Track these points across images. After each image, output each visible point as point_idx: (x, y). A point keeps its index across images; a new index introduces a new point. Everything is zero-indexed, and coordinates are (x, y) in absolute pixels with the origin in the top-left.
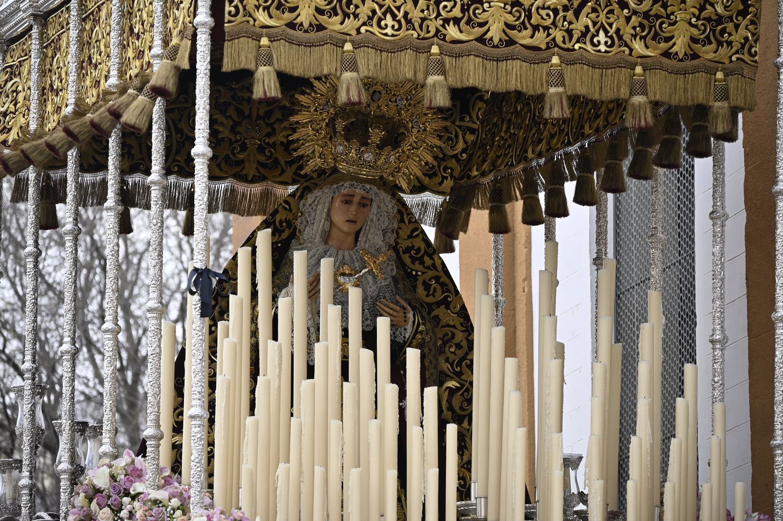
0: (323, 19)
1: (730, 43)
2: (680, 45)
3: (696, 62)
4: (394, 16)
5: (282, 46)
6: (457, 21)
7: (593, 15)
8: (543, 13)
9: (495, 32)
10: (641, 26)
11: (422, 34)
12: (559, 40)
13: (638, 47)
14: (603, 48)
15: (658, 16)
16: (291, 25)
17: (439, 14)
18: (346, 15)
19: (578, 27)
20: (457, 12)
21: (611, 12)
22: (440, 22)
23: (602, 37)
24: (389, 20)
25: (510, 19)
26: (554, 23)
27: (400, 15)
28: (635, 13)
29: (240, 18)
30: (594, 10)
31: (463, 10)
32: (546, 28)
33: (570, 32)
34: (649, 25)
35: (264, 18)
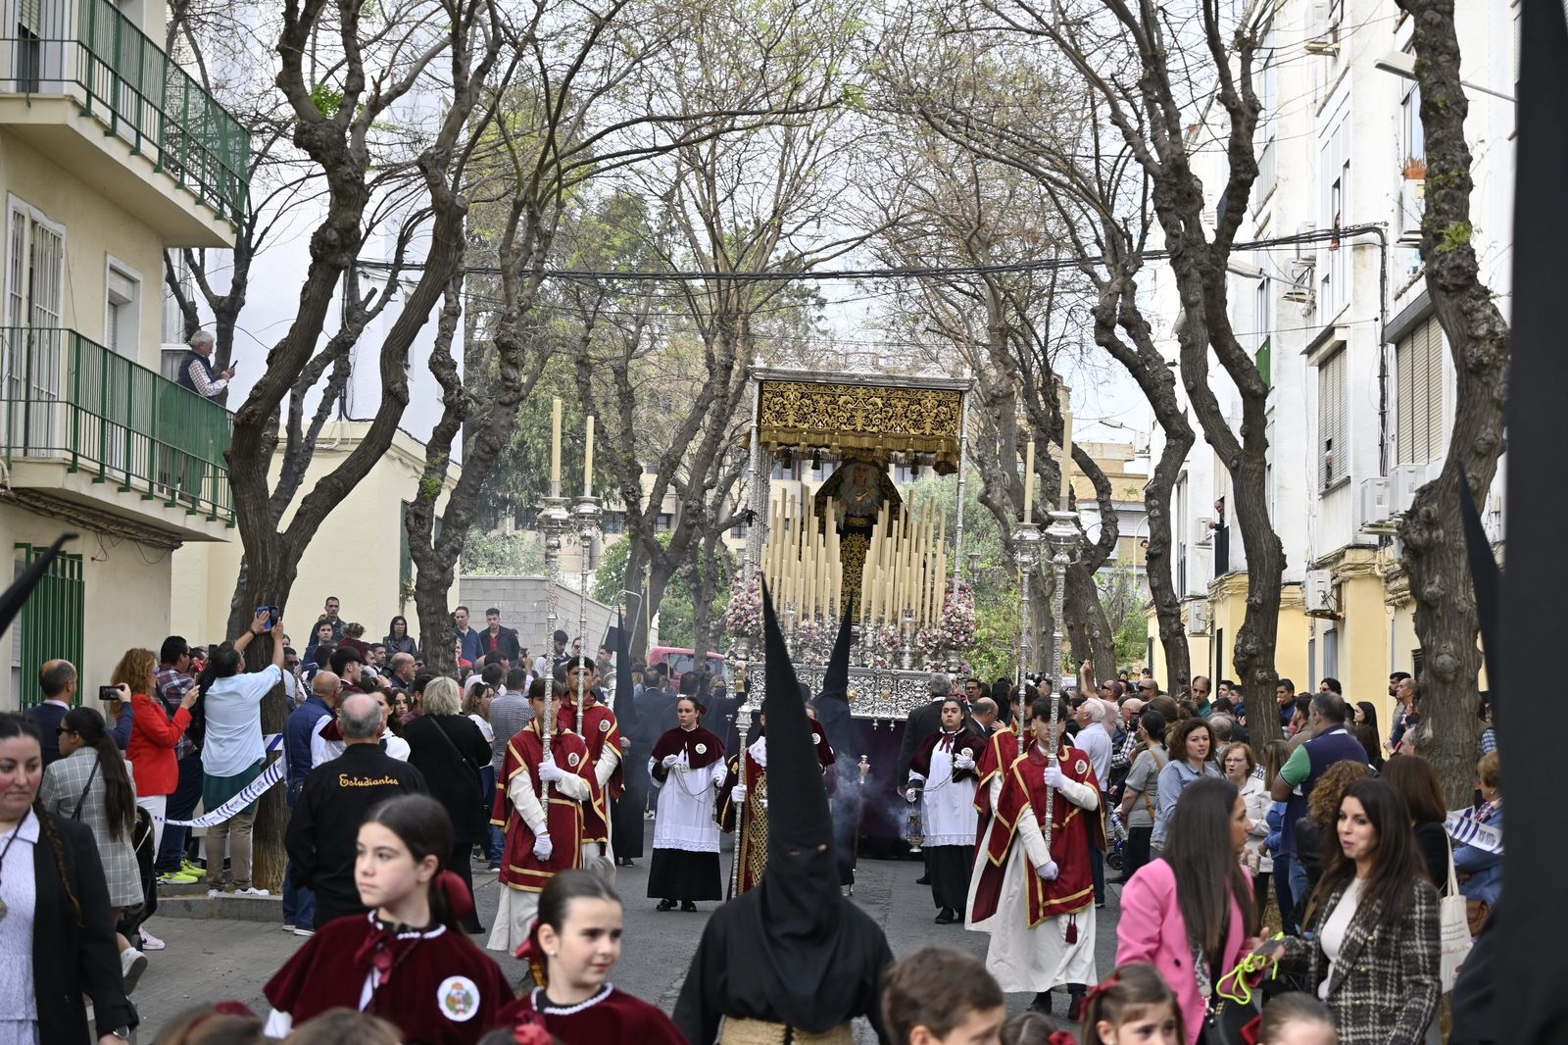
2: (928, 431)
5: (781, 434)
6: (845, 423)
8: (877, 420)
9: (859, 427)
11: (833, 428)
12: (882, 429)
16: (785, 426)
17: (838, 421)
18: (805, 422)
19: (890, 425)
22: (838, 424)
24: (820, 423)
25: (864, 422)
26: (881, 424)
27: (824, 422)
29: (767, 424)
31: (847, 420)
34: (916, 424)
35: (775, 423)
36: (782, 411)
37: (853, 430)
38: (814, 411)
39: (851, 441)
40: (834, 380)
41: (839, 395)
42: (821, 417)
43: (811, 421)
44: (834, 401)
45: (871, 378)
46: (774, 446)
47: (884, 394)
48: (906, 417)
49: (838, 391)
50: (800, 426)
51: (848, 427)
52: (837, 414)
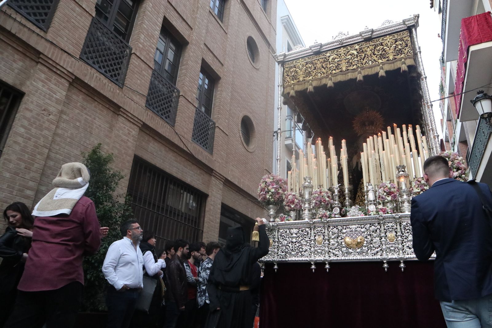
0: (305, 78)
1: (404, 53)
2: (391, 58)
3: (396, 60)
4: (320, 73)
5: (296, 86)
6: (335, 70)
7: (367, 59)
8: (355, 62)
9: (344, 69)
10: (380, 57)
11: (327, 74)
12: (360, 66)
13: (380, 61)
14: (370, 64)
15: (384, 54)
16: (298, 82)
17: (330, 70)
18: (310, 76)
19: (364, 62)
20: (335, 68)
21: (372, 57)
22: (331, 71)
23: (370, 62)
24: (319, 74)
25: (347, 65)
26: (358, 63)
27: (321, 73)
28: (378, 55)
29: (287, 84)
30: (367, 58)
31: (336, 67)
32: (356, 65)
33: (362, 64)
34: (382, 56)
35: (292, 82)
36: (295, 74)
37: (341, 71)
38: (315, 69)
39: (340, 78)
40: (324, 49)
41: (329, 57)
42: (319, 71)
43: (314, 74)
44: (326, 60)
45: (346, 39)
46: (292, 93)
47: (357, 47)
48: (374, 54)
49: (328, 55)
50: (308, 79)
51: (337, 71)
52: (328, 66)
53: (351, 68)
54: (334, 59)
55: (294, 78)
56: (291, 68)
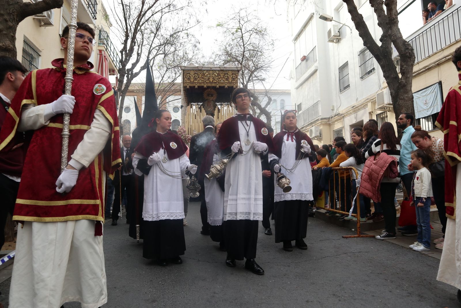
1: (235, 81)
2: (230, 81)
3: (231, 83)
5: (190, 84)
6: (207, 80)
8: (216, 79)
9: (211, 81)
11: (204, 82)
12: (218, 81)
13: (226, 81)
14: (222, 81)
16: (191, 82)
19: (220, 80)
22: (205, 80)
24: (200, 81)
29: (185, 81)
30: (221, 78)
34: (227, 79)
35: (188, 81)
36: (189, 78)
37: (210, 82)
38: (198, 77)
39: (209, 85)
40: (203, 69)
41: (205, 73)
42: (200, 79)
43: (198, 80)
44: (204, 75)
45: (214, 67)
46: (188, 87)
47: (217, 72)
48: (224, 78)
49: (205, 72)
50: (195, 81)
51: (209, 81)
52: (205, 78)
53: (214, 81)
54: (207, 75)
55: (189, 79)
56: (187, 74)
